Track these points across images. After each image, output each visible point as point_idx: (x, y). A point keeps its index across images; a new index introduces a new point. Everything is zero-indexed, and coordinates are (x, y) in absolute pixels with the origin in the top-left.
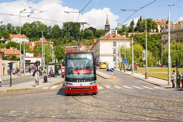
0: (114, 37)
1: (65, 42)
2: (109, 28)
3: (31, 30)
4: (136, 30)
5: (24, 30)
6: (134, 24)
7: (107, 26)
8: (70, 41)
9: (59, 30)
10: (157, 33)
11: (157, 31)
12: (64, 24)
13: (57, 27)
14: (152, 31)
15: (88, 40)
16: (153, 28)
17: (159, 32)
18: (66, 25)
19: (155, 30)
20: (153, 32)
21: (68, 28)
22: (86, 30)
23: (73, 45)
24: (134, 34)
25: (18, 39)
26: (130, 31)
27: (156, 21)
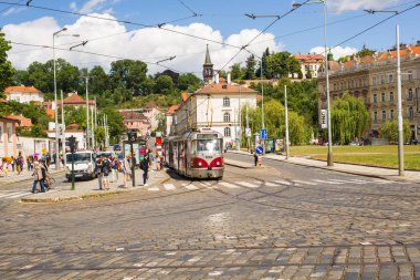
0: (225, 87)
1: (117, 101)
2: (212, 71)
3: (45, 77)
4: (258, 75)
5: (32, 77)
6: (254, 64)
7: (208, 67)
8: (128, 99)
9: (104, 76)
10: (299, 81)
11: (300, 77)
12: (113, 64)
13: (98, 71)
14: (290, 76)
15: (163, 97)
16: (292, 71)
17: (304, 77)
18: (116, 66)
19: (296, 75)
20: (293, 77)
21: (122, 73)
22: (158, 75)
23: (133, 106)
24: (256, 82)
25: (20, 95)
26: (248, 77)
27: (297, 57)
